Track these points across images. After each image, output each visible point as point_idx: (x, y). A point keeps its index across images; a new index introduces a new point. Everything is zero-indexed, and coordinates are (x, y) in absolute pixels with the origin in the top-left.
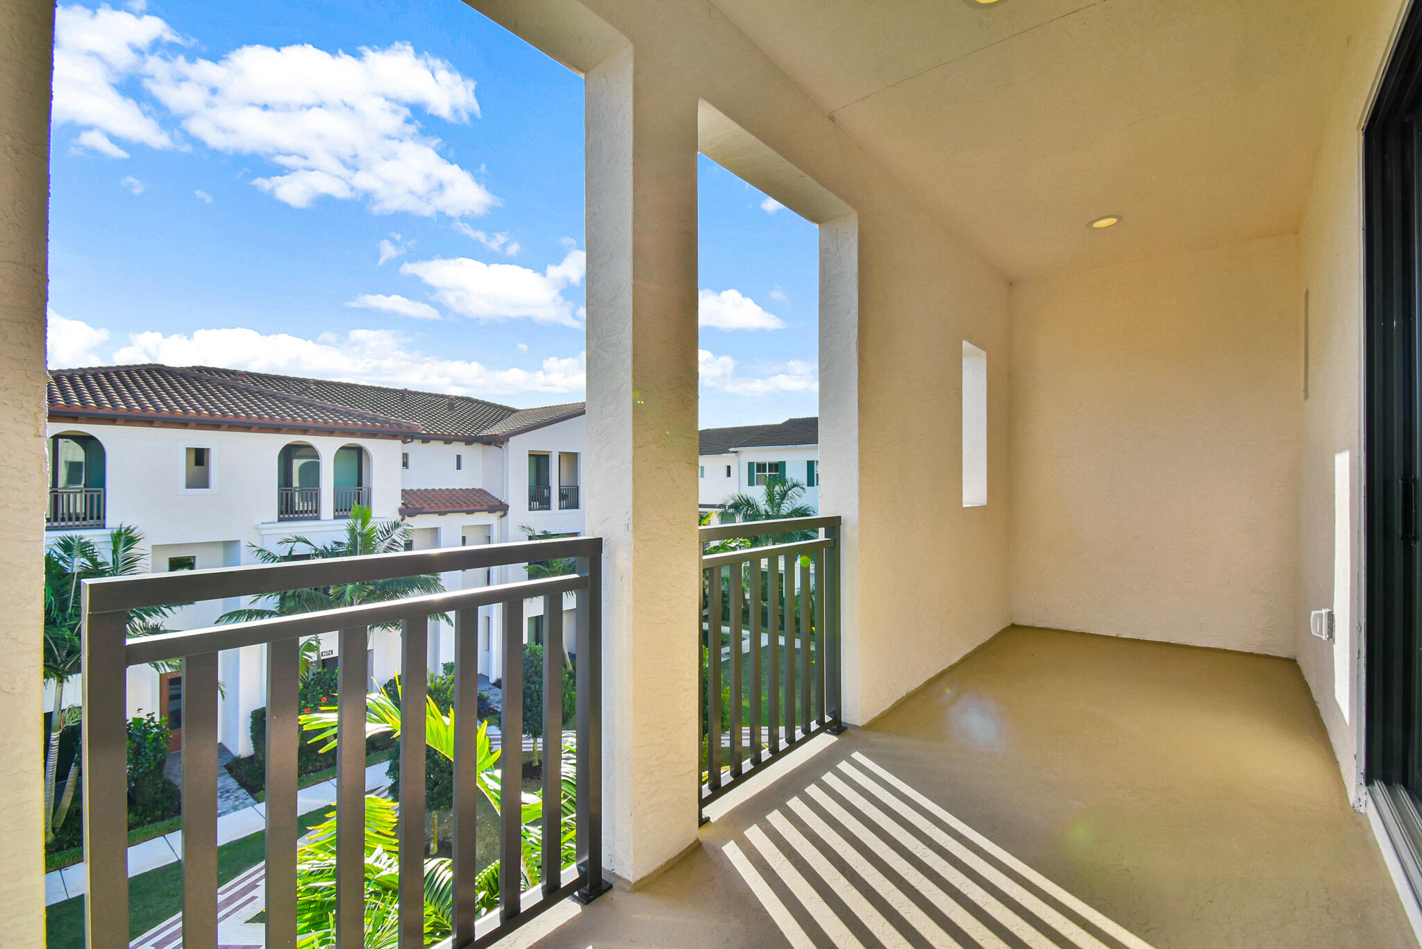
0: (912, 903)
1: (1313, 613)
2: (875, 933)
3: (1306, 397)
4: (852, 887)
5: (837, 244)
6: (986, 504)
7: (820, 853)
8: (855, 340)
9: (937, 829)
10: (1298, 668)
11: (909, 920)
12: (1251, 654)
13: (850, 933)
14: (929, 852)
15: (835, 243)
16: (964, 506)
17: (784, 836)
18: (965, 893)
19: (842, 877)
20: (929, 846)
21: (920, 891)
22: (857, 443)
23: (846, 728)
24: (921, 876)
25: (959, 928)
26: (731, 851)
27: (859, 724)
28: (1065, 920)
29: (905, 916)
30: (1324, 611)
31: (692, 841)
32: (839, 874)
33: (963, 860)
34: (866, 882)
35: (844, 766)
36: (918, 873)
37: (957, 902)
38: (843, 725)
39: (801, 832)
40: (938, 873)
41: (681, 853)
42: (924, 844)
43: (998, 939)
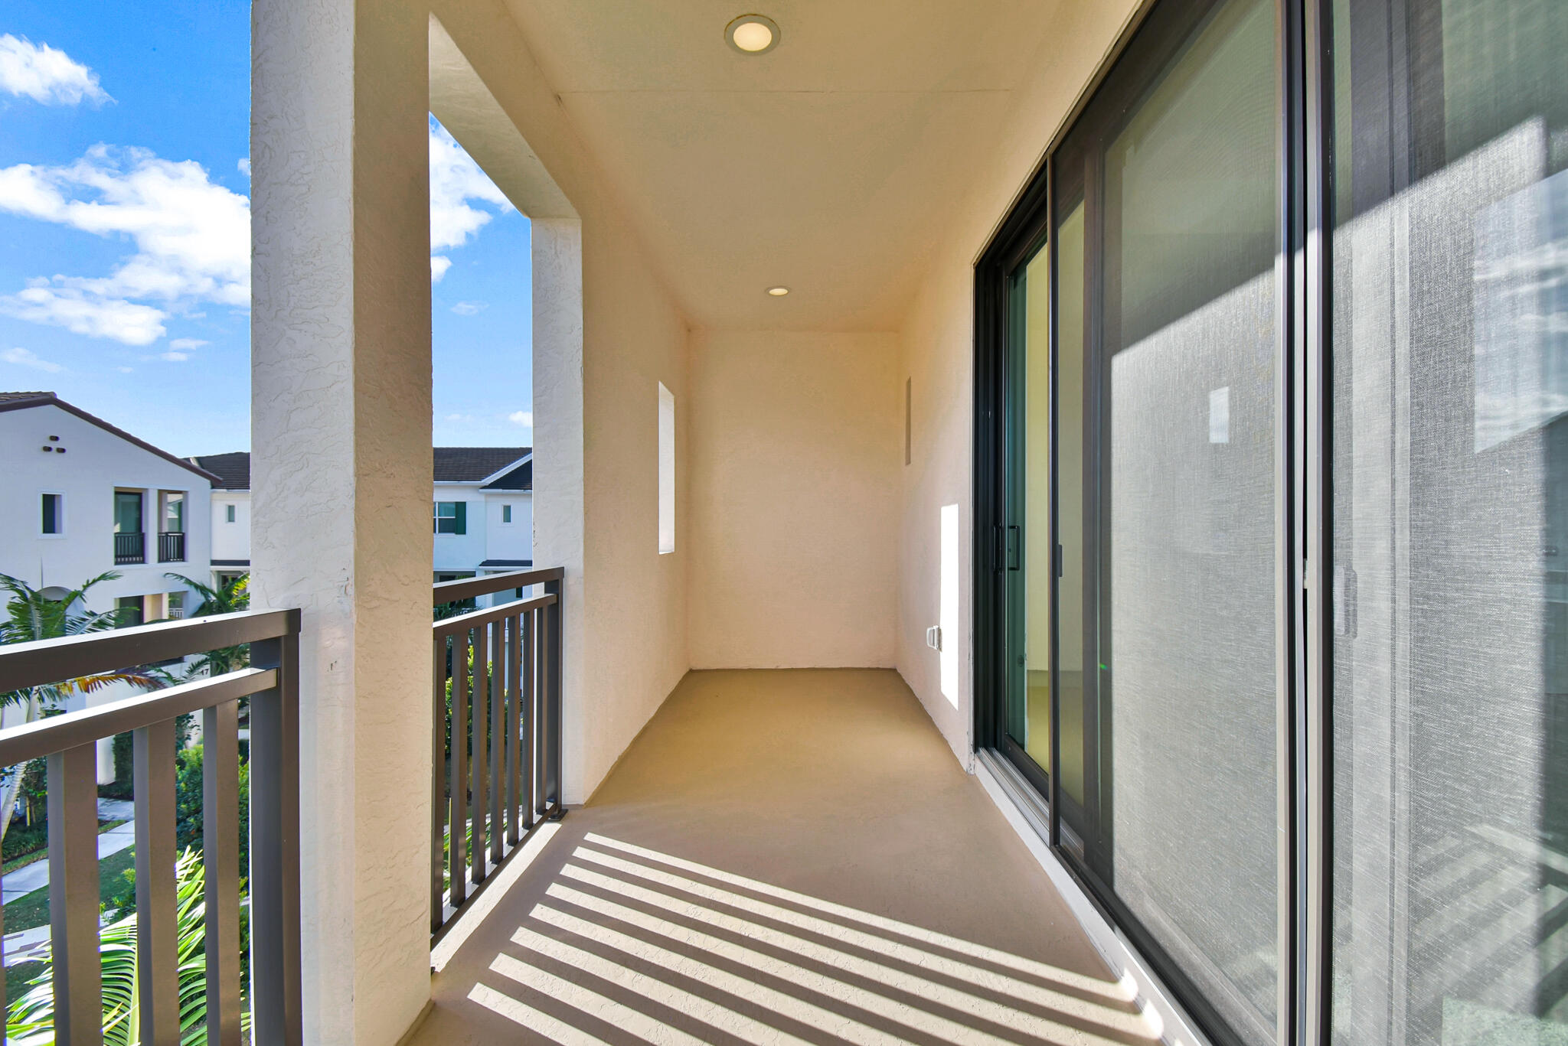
0: (705, 966)
1: (928, 630)
2: (682, 1011)
3: (908, 462)
4: (641, 975)
5: (555, 248)
6: (673, 551)
7: (592, 955)
8: (580, 364)
9: (699, 885)
10: (899, 675)
11: (708, 983)
12: (869, 669)
13: (658, 1023)
14: (701, 909)
15: (553, 247)
16: (660, 553)
17: (542, 952)
18: (747, 935)
19: (626, 970)
20: (699, 904)
21: (708, 950)
22: (582, 483)
23: (567, 811)
24: (702, 936)
25: (755, 969)
26: (482, 995)
27: (582, 802)
28: (832, 925)
29: (704, 981)
30: (935, 627)
31: (423, 1005)
32: (623, 968)
33: (733, 905)
34: (654, 964)
35: (580, 853)
36: (699, 933)
37: (744, 946)
38: (563, 808)
39: (560, 941)
40: (716, 927)
41: (412, 1025)
42: (693, 903)
43: (790, 965)
